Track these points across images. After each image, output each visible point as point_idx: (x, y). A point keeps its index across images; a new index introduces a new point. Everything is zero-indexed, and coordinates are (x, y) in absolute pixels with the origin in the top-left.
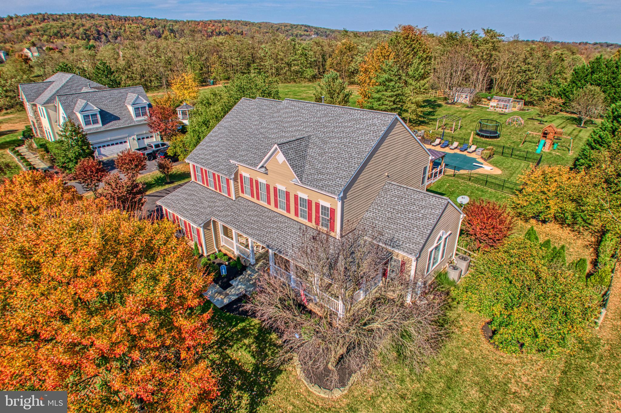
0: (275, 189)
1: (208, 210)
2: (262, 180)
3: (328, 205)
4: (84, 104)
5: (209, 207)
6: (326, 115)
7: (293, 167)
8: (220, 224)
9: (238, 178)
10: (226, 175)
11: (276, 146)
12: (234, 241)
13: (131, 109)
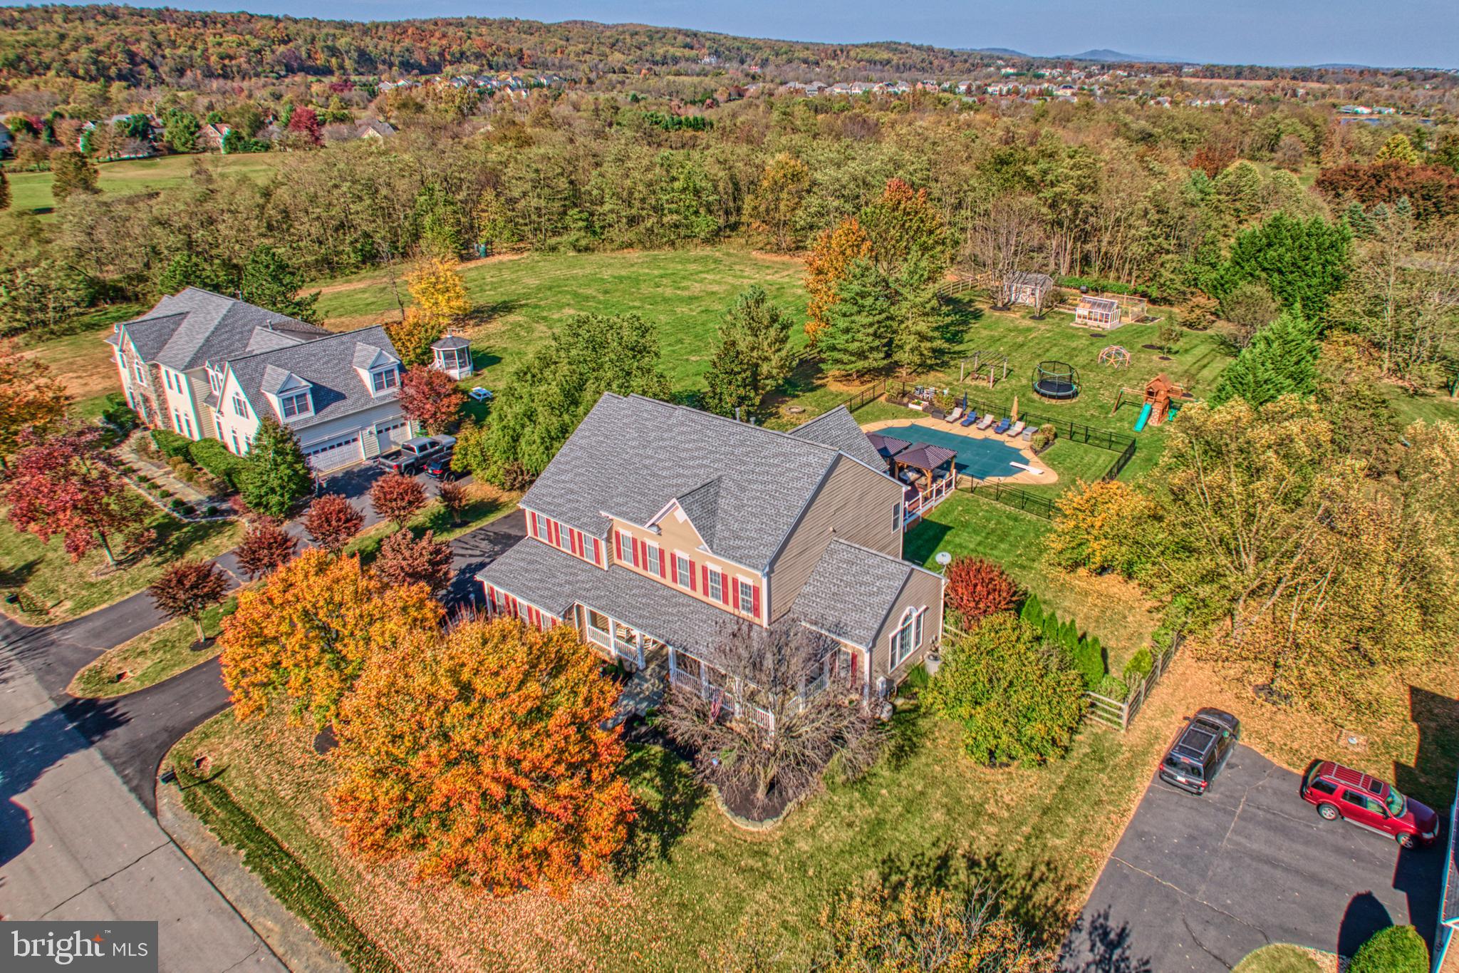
0: (673, 557)
1: (567, 589)
2: (653, 543)
3: (750, 582)
4: (284, 378)
5: (569, 583)
6: (742, 444)
7: (699, 530)
8: (586, 609)
9: (612, 537)
10: (594, 534)
11: (674, 500)
12: (611, 635)
13: (366, 377)
